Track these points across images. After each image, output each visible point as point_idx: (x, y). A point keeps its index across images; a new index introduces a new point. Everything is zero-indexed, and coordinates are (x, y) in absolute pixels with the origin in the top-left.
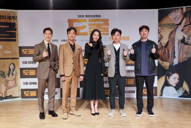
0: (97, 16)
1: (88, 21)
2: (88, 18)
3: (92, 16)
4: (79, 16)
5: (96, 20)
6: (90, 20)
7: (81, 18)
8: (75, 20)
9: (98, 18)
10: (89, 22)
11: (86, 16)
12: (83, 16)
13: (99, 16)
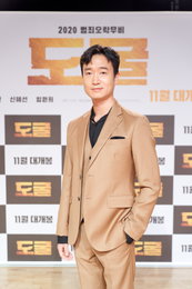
0: (113, 29)
2: (87, 37)
3: (99, 30)
4: (63, 30)
7: (67, 36)
8: (51, 39)
9: (117, 35)
11: (83, 30)
12: (75, 30)
13: (121, 30)
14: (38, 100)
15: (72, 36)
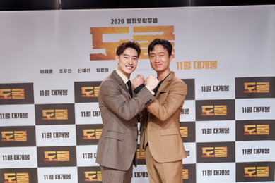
0: (150, 20)
1: (131, 30)
2: (131, 26)
3: (139, 21)
4: (114, 21)
5: (148, 29)
6: (135, 30)
7: (117, 25)
8: (106, 28)
9: (152, 24)
10: (135, 31)
11: (129, 21)
12: (123, 20)
13: (155, 20)
14: (98, 70)
15: (121, 25)
